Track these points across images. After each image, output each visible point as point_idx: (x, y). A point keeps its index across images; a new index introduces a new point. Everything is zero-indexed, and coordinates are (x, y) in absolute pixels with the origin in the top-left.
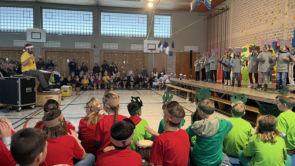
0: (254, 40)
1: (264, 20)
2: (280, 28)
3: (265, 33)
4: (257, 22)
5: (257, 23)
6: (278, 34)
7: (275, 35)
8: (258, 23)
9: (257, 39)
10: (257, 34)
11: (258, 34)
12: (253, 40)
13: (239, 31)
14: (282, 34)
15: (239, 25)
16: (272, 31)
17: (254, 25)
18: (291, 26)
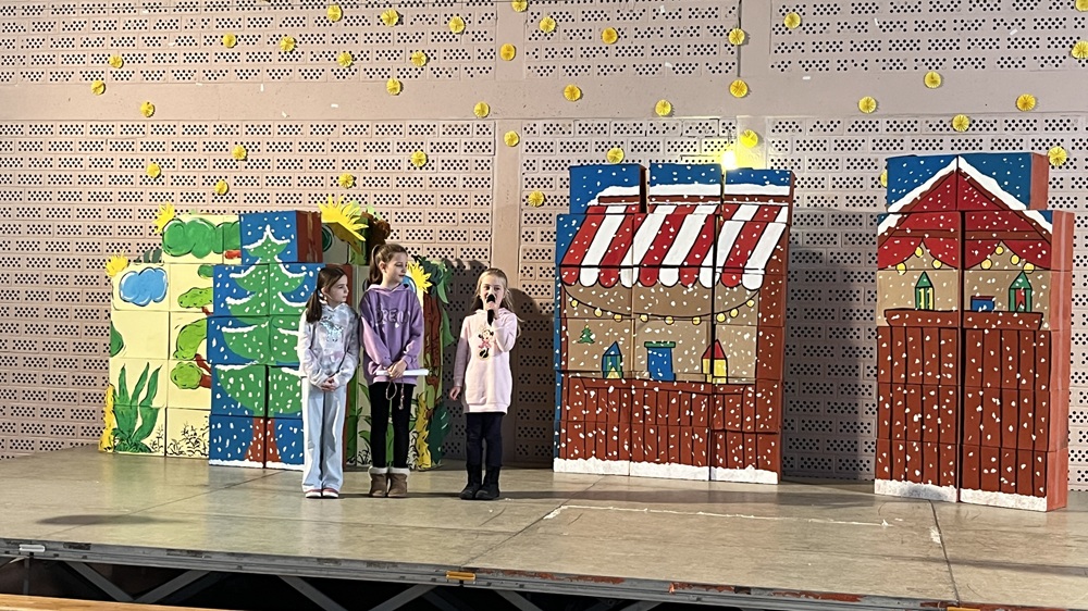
0: (231, 164)
1: (318, 48)
2: (465, 130)
3: (338, 135)
4: (251, 49)
5: (251, 57)
6: (446, 165)
7: (427, 164)
8: (267, 57)
9: (264, 164)
10: (251, 129)
11: (265, 129)
12: (218, 164)
13: (67, 76)
14: (483, 165)
15: (58, 33)
16: (401, 139)
17: (222, 65)
18: (549, 130)
